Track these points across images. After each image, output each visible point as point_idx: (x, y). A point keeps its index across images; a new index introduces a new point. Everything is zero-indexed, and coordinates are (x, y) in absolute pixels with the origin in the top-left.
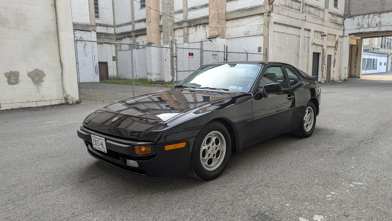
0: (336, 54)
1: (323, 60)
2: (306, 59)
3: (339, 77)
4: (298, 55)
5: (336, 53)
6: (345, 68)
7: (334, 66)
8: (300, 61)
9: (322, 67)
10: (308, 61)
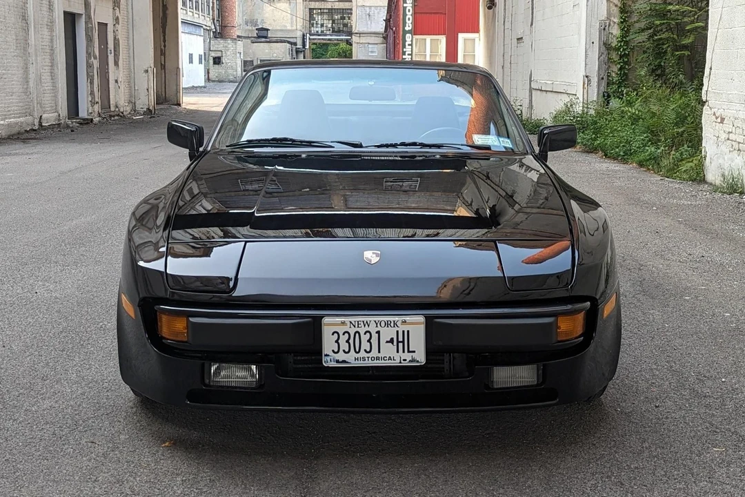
0: (117, 19)
1: (89, 39)
2: (46, 32)
3: (130, 102)
4: (24, 18)
5: (118, 17)
6: (147, 71)
7: (116, 64)
8: (32, 40)
9: (89, 66)
10: (52, 41)
